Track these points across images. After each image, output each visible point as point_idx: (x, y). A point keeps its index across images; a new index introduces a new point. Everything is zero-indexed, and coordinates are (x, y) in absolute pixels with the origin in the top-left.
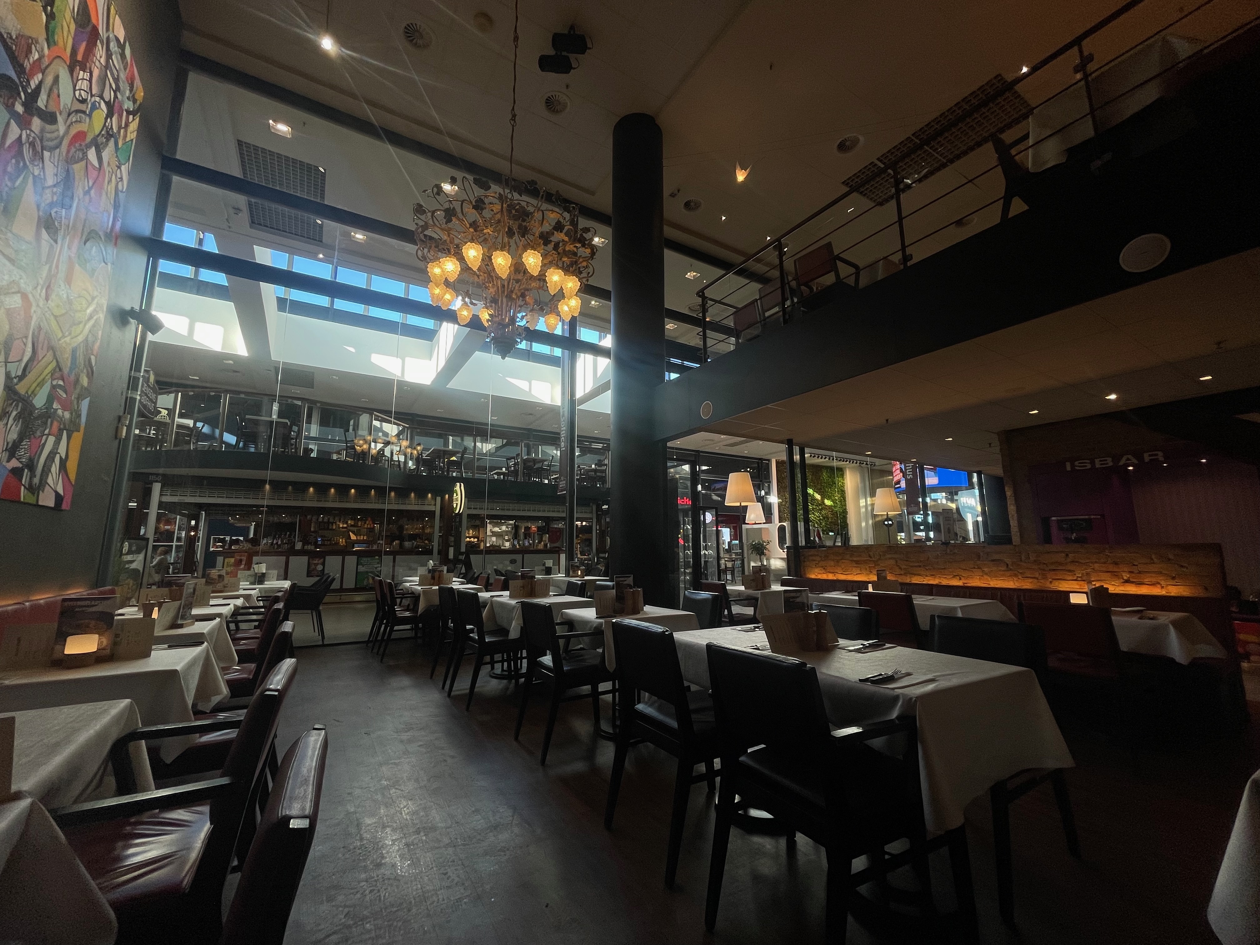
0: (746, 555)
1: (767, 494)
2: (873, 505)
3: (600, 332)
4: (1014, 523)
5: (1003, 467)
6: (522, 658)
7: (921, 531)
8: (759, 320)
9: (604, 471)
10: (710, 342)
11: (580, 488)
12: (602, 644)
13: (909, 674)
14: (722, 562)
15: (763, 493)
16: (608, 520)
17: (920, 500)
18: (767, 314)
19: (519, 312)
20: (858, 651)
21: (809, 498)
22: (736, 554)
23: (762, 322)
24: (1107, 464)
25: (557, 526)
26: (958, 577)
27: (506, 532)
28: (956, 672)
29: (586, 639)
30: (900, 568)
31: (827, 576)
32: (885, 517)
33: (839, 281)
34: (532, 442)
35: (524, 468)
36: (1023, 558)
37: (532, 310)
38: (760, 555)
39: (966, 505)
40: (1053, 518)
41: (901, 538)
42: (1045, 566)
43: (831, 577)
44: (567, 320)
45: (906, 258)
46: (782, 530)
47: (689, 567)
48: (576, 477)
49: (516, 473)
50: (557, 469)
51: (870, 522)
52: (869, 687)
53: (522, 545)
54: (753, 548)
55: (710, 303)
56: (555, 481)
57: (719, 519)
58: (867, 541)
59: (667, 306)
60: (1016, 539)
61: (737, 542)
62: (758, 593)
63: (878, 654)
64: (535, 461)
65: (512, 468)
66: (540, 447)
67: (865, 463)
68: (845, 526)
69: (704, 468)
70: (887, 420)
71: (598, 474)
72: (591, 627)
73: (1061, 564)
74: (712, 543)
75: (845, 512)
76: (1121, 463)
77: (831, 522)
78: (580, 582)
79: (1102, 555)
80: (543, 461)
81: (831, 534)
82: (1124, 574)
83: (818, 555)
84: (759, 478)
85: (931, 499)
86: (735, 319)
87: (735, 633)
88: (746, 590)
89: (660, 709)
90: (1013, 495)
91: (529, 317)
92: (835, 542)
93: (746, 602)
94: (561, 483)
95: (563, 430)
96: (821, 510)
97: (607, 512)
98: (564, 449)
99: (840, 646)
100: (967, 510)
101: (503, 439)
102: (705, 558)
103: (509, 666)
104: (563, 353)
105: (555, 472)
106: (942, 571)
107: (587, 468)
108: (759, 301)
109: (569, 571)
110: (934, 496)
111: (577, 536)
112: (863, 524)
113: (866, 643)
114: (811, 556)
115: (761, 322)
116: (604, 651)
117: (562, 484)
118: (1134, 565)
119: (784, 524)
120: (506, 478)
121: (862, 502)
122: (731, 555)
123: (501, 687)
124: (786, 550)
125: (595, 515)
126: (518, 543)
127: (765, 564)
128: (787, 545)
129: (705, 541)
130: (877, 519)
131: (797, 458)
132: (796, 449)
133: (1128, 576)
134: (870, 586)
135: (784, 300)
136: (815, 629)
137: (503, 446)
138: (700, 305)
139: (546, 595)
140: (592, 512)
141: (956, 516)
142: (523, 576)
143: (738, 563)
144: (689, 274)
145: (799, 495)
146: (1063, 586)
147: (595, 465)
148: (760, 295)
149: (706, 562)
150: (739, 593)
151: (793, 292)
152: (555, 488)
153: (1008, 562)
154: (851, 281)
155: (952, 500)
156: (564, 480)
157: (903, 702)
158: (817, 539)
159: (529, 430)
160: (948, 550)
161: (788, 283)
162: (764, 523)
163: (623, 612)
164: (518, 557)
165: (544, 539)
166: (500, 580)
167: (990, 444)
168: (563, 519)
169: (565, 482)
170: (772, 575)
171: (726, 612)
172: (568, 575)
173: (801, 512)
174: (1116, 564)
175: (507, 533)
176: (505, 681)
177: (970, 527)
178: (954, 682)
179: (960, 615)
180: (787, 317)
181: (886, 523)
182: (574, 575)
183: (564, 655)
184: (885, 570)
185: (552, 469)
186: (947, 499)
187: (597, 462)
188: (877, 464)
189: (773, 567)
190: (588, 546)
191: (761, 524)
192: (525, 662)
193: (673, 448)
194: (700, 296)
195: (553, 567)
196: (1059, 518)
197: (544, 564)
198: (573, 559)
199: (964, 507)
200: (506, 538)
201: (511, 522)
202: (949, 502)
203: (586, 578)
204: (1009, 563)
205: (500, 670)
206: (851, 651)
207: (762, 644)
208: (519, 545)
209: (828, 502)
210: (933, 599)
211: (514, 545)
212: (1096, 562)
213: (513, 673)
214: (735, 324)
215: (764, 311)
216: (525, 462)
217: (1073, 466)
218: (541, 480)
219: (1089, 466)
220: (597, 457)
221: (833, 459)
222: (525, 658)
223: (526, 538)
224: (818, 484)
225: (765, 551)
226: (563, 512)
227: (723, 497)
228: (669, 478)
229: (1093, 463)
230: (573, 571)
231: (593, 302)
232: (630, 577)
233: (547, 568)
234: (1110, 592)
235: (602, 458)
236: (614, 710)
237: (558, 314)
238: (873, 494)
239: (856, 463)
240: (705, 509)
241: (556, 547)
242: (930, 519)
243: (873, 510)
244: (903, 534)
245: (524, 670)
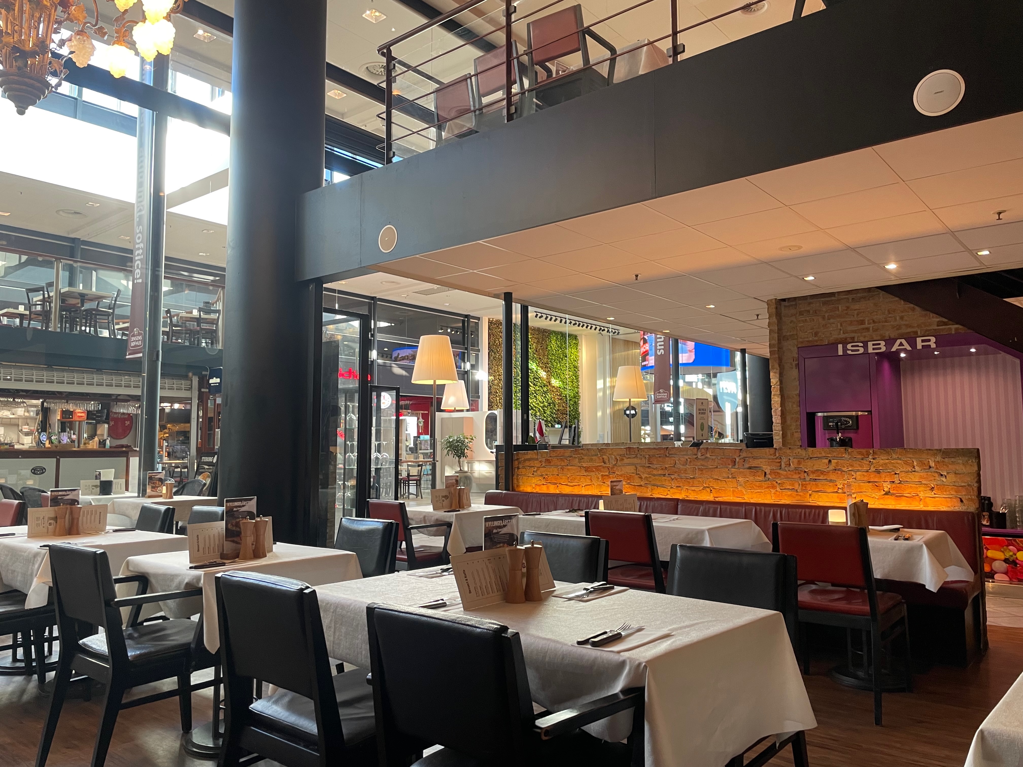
0: (438, 458)
1: (473, 366)
2: (613, 387)
3: (213, 85)
4: (776, 419)
5: (771, 346)
6: (51, 639)
7: (671, 423)
8: (472, 108)
9: (215, 322)
10: (396, 132)
11: (169, 349)
12: (199, 609)
13: (640, 630)
14: (403, 468)
15: (468, 366)
16: (219, 401)
17: (672, 382)
18: (485, 100)
19: (56, 31)
20: (579, 599)
21: (531, 376)
22: (425, 455)
23: (477, 112)
24: (880, 348)
25: (125, 411)
26: (708, 490)
27: (26, 418)
28: (696, 621)
29: (170, 602)
30: (641, 478)
31: (548, 488)
32: (627, 405)
33: (588, 68)
34: (79, 264)
35: (62, 309)
36: (783, 465)
37: (82, 31)
38: (459, 457)
39: (725, 391)
40: (820, 414)
41: (645, 434)
42: (806, 474)
43: (553, 490)
44: (150, 57)
45: (677, 50)
46: (492, 419)
47: (351, 478)
48: (162, 329)
49: (45, 315)
50: (127, 311)
51: (608, 411)
52: (589, 652)
53: (55, 442)
54: (450, 446)
55: (399, 69)
56: (123, 334)
57: (402, 403)
58: (602, 437)
59: (329, 59)
60: (777, 439)
61: (427, 437)
62: (451, 517)
63: (605, 601)
64: (83, 297)
65: (39, 308)
66: (94, 273)
67: (606, 329)
68: (575, 416)
69: (383, 324)
70: (637, 276)
71: (204, 326)
72: (180, 583)
73: (822, 473)
74: (389, 440)
75: (577, 396)
76: (894, 349)
77: (558, 410)
78: (163, 508)
79: (865, 462)
80: (99, 298)
81: (557, 426)
82: (885, 485)
83: (537, 459)
84: (464, 345)
85: (684, 381)
86: (437, 99)
87: (413, 581)
88: (436, 512)
89: (291, 707)
90: (778, 383)
91: (74, 43)
92: (561, 439)
93: (434, 529)
94: (133, 339)
95: (139, 249)
96: (545, 393)
97: (217, 389)
98: (140, 281)
99: (555, 593)
100: (725, 397)
101: (21, 253)
102: (377, 464)
103: (27, 653)
104: (141, 114)
105: (122, 318)
106: (691, 481)
107: (184, 315)
108: (473, 78)
109: (145, 485)
110: (689, 378)
111: (163, 427)
112: (599, 414)
113: (590, 586)
114: (529, 460)
115: (475, 111)
116: (201, 618)
117: (136, 341)
118: (896, 474)
119: (495, 412)
120: (25, 323)
121: (600, 384)
122: (417, 457)
123: (10, 689)
124: (494, 450)
125: (195, 394)
126: (49, 438)
127: (466, 469)
128: (497, 443)
129: (378, 438)
130: (617, 408)
131: (517, 317)
132: (516, 308)
133: (889, 487)
134: (601, 502)
135: (510, 83)
136: (524, 570)
137: (21, 265)
138: (383, 67)
139: (98, 530)
140: (190, 389)
141: (712, 405)
142: (55, 501)
143: (427, 468)
144: (368, 12)
145: (517, 372)
146: (821, 500)
147: (200, 310)
148: (476, 69)
149: (377, 470)
150: (425, 517)
151: (523, 70)
152: (122, 345)
153: (766, 471)
154: (604, 70)
155: (709, 384)
156: (139, 334)
157: (630, 669)
158: (538, 435)
159: (74, 240)
160: (699, 454)
161: (518, 58)
162: (468, 410)
163: (237, 556)
164: (49, 463)
165: (99, 432)
166: (11, 505)
167: (758, 315)
168: (137, 398)
169: (140, 338)
170: (474, 485)
171: (404, 545)
172: (142, 492)
173: (519, 395)
174: (878, 472)
175: (26, 420)
176: (19, 679)
177: (728, 420)
178: (694, 636)
179: (707, 543)
180: (513, 109)
181: (628, 412)
182: (153, 493)
183: (130, 630)
184: (620, 481)
185: (117, 311)
186: (703, 382)
187: (202, 305)
188: (621, 332)
189: (476, 475)
190: (183, 443)
191: (462, 411)
192: (56, 645)
193: (334, 291)
194: (383, 54)
195: (115, 481)
196: (825, 414)
197: (98, 477)
198: (152, 468)
199: (723, 394)
200: (26, 429)
201: (34, 402)
202: (705, 386)
203: (177, 498)
204: (768, 472)
205: (10, 659)
206: (570, 599)
207: (451, 595)
208: (51, 442)
209: (555, 382)
210: (677, 519)
211: (39, 442)
212: (858, 471)
213: (34, 664)
214: (436, 108)
215: (480, 96)
216: (63, 297)
217: (845, 349)
218: (96, 331)
219: (861, 350)
220: (204, 297)
221: (565, 323)
222: (56, 639)
223: (63, 430)
224: (544, 356)
225: (466, 451)
226: (137, 387)
227: (410, 370)
228: (324, 340)
229: (865, 346)
230: (153, 487)
231: (200, 32)
232: (251, 499)
233: (102, 482)
234: (869, 506)
235: (211, 298)
236: (217, 710)
237: (132, 45)
238: (614, 374)
239: (595, 329)
240: (379, 389)
241: (122, 446)
242: (682, 410)
243: (612, 394)
244: (648, 428)
245: (55, 658)
